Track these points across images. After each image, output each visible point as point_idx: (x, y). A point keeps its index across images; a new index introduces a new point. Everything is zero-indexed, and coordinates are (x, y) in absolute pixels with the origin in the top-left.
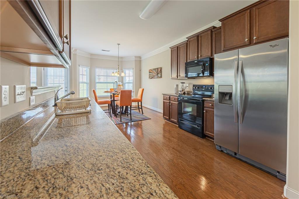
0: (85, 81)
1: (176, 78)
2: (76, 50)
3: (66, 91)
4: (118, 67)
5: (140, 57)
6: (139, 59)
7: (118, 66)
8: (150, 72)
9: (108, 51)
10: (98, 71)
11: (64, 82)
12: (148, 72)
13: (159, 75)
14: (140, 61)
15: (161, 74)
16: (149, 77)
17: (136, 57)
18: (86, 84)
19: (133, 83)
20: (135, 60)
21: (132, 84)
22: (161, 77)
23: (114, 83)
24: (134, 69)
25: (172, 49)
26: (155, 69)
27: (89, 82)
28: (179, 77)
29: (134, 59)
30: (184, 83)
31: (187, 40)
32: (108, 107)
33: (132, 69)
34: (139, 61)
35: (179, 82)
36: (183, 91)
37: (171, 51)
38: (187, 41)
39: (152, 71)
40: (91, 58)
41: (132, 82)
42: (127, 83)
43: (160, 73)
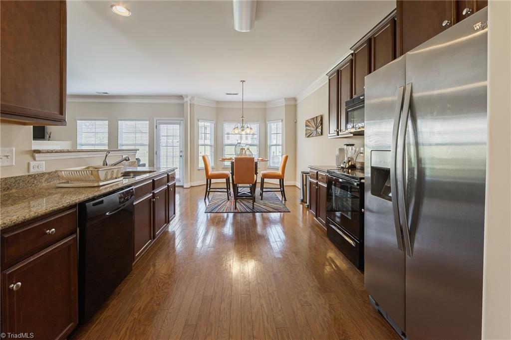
0: (208, 142)
1: (335, 134)
2: (194, 98)
3: (181, 156)
4: (241, 119)
5: (295, 99)
6: (292, 103)
7: (243, 117)
8: (307, 126)
9: (236, 94)
10: (228, 128)
11: (178, 144)
12: (305, 125)
13: (319, 130)
14: (296, 106)
15: (322, 127)
16: (306, 134)
17: (286, 99)
18: (209, 147)
19: (282, 145)
20: (285, 105)
21: (281, 147)
22: (322, 134)
23: (236, 145)
24: (284, 121)
25: (330, 75)
26: (313, 119)
27: (213, 145)
28: (340, 133)
29: (283, 103)
30: (353, 145)
31: (352, 52)
32: (226, 184)
33: (281, 121)
34: (292, 105)
35: (342, 143)
36: (349, 161)
37: (329, 80)
38: (352, 54)
39: (309, 122)
40: (217, 108)
41: (281, 143)
42: (274, 145)
43: (320, 127)
